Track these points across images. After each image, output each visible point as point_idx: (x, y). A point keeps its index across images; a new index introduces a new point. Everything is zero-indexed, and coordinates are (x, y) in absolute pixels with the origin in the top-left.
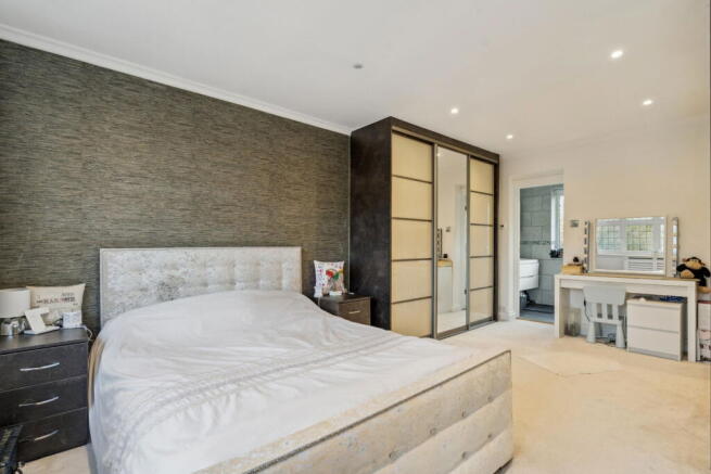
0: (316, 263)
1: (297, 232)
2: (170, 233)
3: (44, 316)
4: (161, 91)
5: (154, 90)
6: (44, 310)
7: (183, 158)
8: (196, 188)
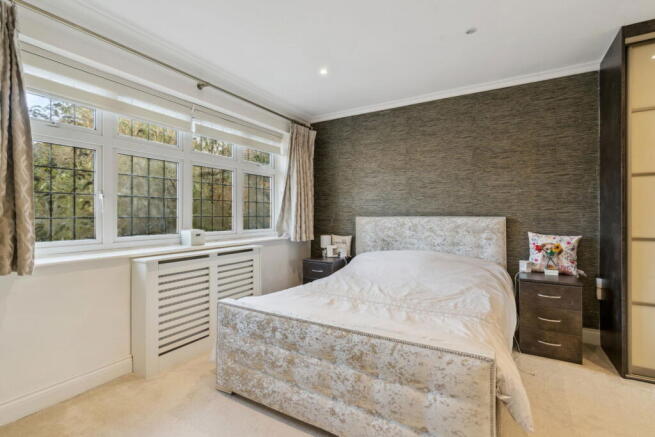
0: (530, 235)
1: (507, 201)
2: (394, 206)
3: (334, 250)
4: (388, 114)
5: (384, 115)
6: (335, 247)
7: (401, 154)
8: (409, 174)
